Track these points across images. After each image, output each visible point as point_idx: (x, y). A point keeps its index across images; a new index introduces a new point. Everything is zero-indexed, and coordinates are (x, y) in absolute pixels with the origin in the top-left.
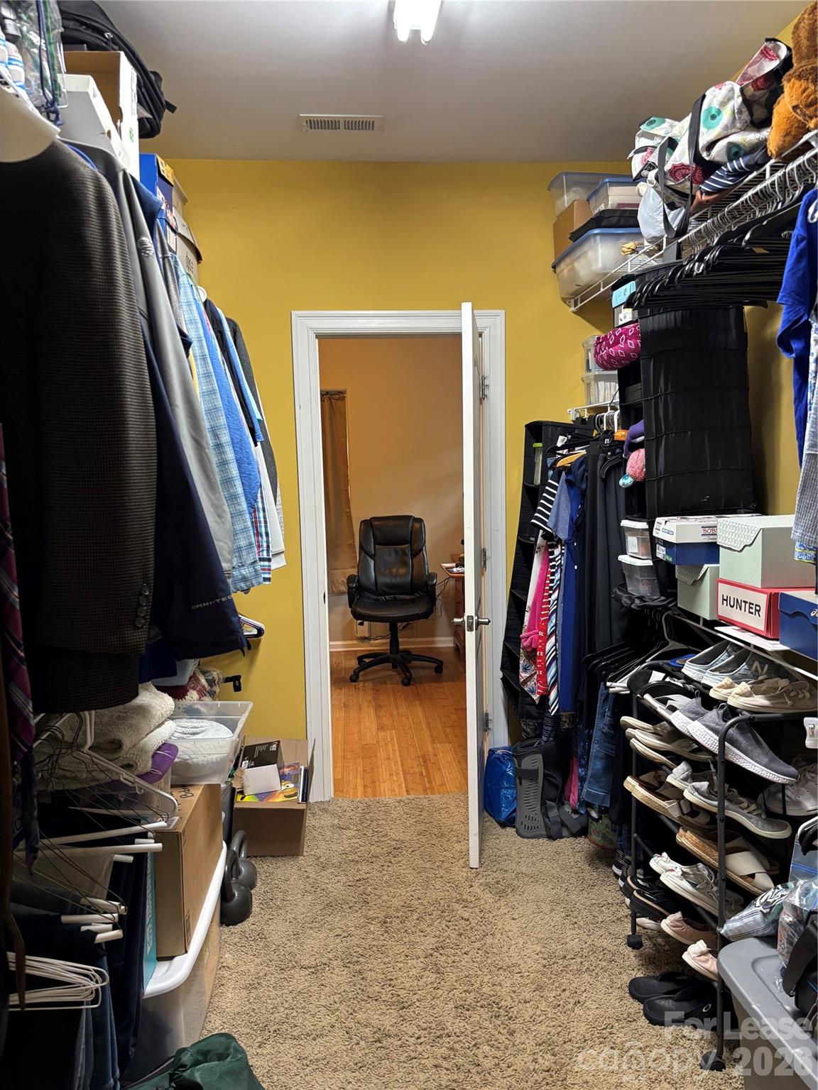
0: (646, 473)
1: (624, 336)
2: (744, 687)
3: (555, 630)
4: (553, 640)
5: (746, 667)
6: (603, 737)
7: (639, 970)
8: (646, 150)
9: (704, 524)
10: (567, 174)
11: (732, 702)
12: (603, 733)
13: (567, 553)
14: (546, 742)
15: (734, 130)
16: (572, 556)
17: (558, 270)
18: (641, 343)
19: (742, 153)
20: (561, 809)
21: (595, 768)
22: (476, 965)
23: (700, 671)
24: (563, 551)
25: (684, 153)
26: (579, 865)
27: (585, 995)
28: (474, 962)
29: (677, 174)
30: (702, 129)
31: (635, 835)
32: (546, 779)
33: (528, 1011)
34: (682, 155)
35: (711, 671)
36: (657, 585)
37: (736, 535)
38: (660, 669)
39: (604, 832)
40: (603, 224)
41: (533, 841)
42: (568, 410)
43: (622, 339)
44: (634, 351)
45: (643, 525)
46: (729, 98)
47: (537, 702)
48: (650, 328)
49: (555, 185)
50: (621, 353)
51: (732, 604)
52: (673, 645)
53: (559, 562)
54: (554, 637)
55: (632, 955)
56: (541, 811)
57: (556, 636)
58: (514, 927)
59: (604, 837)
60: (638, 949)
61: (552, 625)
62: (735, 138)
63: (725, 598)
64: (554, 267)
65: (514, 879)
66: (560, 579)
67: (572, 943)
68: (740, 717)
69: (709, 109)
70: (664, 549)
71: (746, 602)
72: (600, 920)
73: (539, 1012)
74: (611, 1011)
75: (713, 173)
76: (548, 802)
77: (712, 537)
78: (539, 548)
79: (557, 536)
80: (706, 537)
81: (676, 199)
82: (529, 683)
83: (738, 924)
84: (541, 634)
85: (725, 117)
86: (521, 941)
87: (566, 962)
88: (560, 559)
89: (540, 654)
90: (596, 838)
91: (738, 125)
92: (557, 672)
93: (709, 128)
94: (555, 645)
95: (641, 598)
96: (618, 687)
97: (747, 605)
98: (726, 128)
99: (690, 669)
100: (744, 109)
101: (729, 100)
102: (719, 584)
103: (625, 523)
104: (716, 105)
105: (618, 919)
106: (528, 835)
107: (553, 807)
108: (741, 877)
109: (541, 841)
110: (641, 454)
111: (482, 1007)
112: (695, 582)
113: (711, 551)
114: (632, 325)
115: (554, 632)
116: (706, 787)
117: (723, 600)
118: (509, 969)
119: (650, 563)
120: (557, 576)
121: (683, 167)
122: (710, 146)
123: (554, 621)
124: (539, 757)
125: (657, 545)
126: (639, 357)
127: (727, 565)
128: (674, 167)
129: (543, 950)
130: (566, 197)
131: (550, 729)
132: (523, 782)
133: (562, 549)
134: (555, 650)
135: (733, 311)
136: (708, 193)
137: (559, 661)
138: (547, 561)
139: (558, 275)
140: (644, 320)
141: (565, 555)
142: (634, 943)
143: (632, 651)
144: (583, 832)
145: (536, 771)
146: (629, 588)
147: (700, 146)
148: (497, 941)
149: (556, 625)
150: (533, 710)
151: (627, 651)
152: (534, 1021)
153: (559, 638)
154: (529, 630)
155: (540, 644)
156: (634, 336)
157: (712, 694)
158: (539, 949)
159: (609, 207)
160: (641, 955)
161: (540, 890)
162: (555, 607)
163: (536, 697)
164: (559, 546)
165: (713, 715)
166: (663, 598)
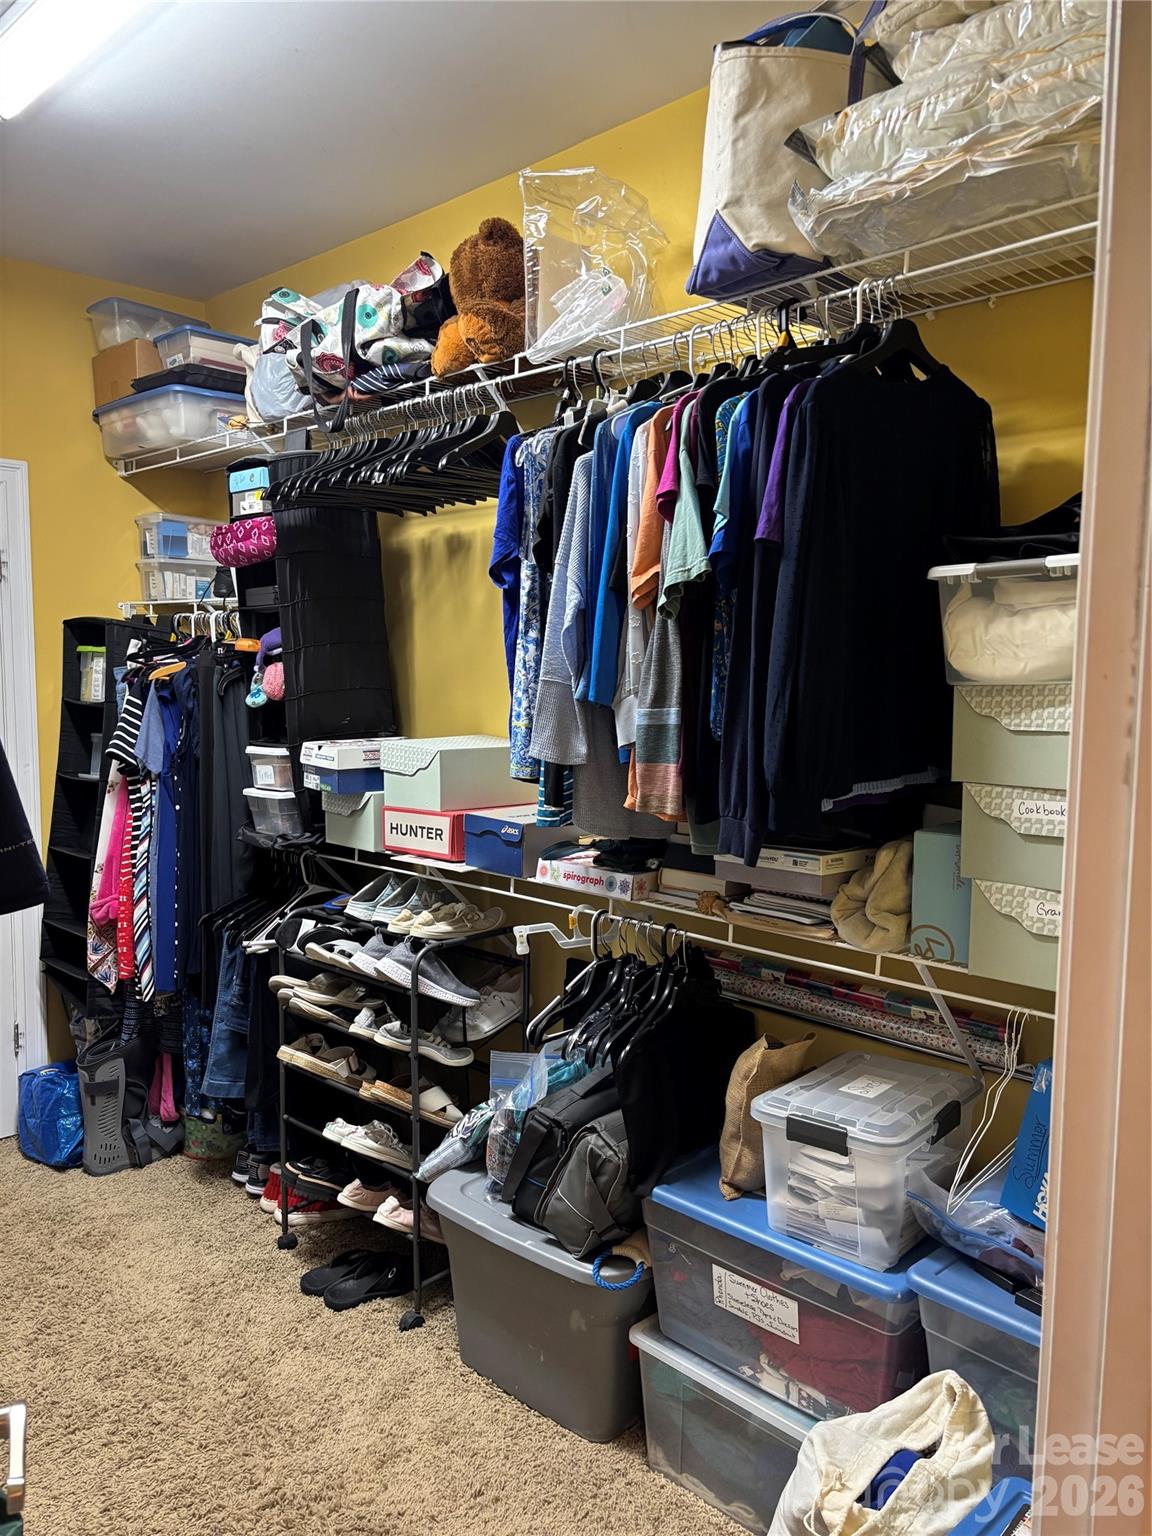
0: (286, 691)
1: (256, 530)
2: (426, 915)
3: (146, 892)
4: (144, 904)
5: (416, 898)
6: (231, 1012)
7: (303, 1267)
8: (277, 323)
9: (365, 748)
10: (120, 300)
11: (415, 933)
12: (233, 1007)
13: (160, 789)
14: (128, 1041)
15: (389, 334)
16: (168, 793)
17: (104, 420)
18: (277, 540)
19: (396, 359)
20: (148, 1126)
21: (219, 1052)
22: (103, 1329)
23: (366, 909)
24: (154, 788)
25: (337, 345)
26: (187, 1186)
27: (252, 1311)
28: (98, 1327)
29: (325, 363)
30: (358, 326)
31: (285, 1116)
32: (130, 1091)
33: (195, 1350)
34: (334, 345)
35: (383, 905)
36: (298, 820)
37: (406, 758)
38: (310, 916)
39: (210, 1139)
40: (187, 380)
41: (112, 1176)
42: (120, 604)
43: (255, 534)
44: (268, 548)
45: (283, 751)
46: (387, 300)
47: (113, 991)
48: (286, 523)
49: (102, 310)
50: (254, 550)
51: (404, 832)
52: (314, 889)
53: (149, 802)
54: (145, 900)
55: (289, 1256)
56: (122, 1132)
57: (148, 898)
58: (135, 1275)
59: (210, 1145)
60: (293, 1248)
61: (141, 885)
62: (391, 343)
63: (394, 826)
64: (96, 416)
65: (108, 1225)
66: (151, 825)
67: (214, 1268)
68: (427, 947)
69: (364, 306)
70: (317, 777)
71: (422, 828)
72: (238, 1234)
73: (206, 1347)
74: (288, 1317)
75: (366, 372)
76: (131, 1120)
77: (373, 762)
78: (112, 786)
79: (144, 768)
80: (367, 762)
81: (312, 385)
82: (100, 968)
83: (436, 1161)
84: (122, 898)
85: (381, 319)
86: (150, 1286)
87: (216, 1289)
88: (151, 798)
89: (122, 925)
90: (199, 1151)
91: (392, 330)
92: (150, 945)
93: (364, 327)
94: (147, 910)
95: (283, 837)
96: (255, 945)
97: (425, 831)
98: (382, 330)
99: (355, 909)
100: (401, 317)
101: (386, 303)
102: (386, 812)
103: (250, 750)
104: (371, 304)
105: (259, 1227)
106: (105, 1170)
107: (138, 1125)
108: (433, 1113)
109: (124, 1173)
110: (279, 669)
111: (133, 1368)
112: (354, 812)
113: (373, 777)
114: (264, 518)
115: (144, 895)
116: (398, 1026)
117: (392, 828)
118: (150, 1318)
119: (291, 795)
120: (146, 821)
121: (334, 357)
122: (366, 345)
123: (144, 880)
124: (120, 1062)
125: (305, 774)
126: (274, 556)
127: (393, 791)
128: (324, 355)
129: (184, 1285)
130: (118, 329)
131: (133, 1022)
132: (97, 1100)
133: (151, 786)
134: (148, 916)
135: (365, 515)
136: (360, 392)
137: (154, 930)
138: (125, 803)
139: (101, 427)
140: (278, 514)
141: (157, 792)
142: (287, 1243)
143: (265, 902)
144: (179, 1149)
145: (116, 1082)
146: (258, 828)
147: (356, 344)
148: (118, 1297)
149: (147, 884)
150: (106, 1003)
151: (258, 903)
152: (205, 1357)
153: (153, 901)
154: (102, 896)
155: (123, 912)
156: (268, 532)
157: (391, 929)
158: (178, 1287)
159: (191, 360)
160: (299, 1253)
161: (151, 1227)
162: (146, 861)
163: (111, 985)
164: (148, 782)
165: (401, 949)
166: (308, 834)
